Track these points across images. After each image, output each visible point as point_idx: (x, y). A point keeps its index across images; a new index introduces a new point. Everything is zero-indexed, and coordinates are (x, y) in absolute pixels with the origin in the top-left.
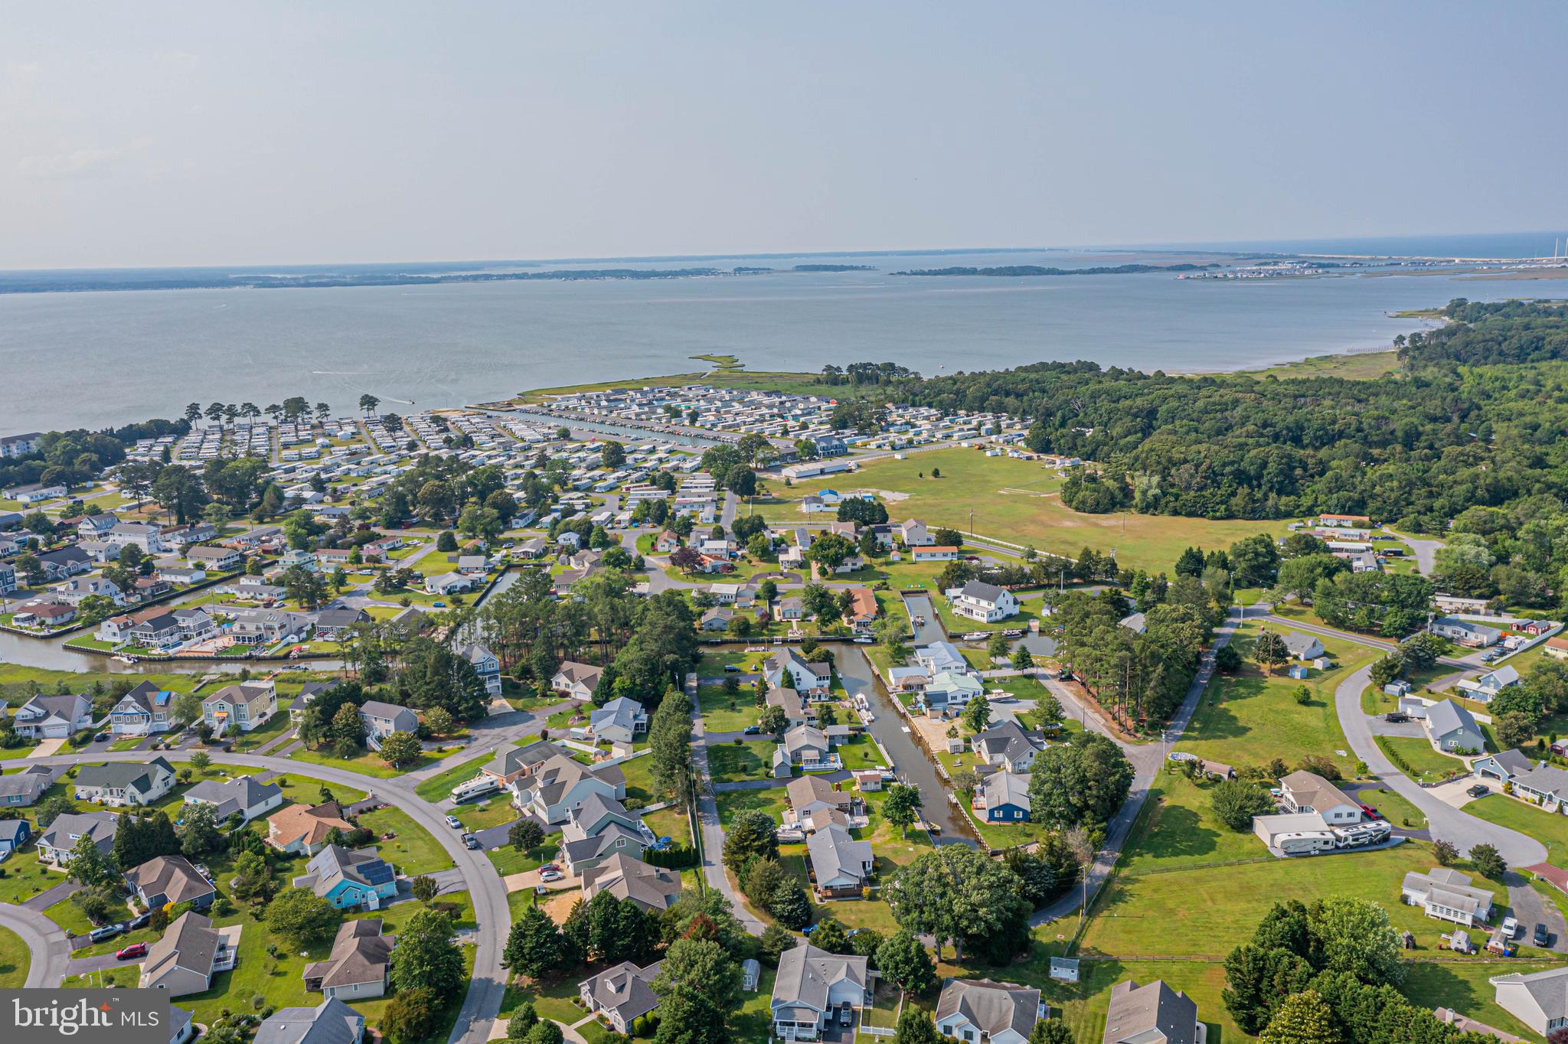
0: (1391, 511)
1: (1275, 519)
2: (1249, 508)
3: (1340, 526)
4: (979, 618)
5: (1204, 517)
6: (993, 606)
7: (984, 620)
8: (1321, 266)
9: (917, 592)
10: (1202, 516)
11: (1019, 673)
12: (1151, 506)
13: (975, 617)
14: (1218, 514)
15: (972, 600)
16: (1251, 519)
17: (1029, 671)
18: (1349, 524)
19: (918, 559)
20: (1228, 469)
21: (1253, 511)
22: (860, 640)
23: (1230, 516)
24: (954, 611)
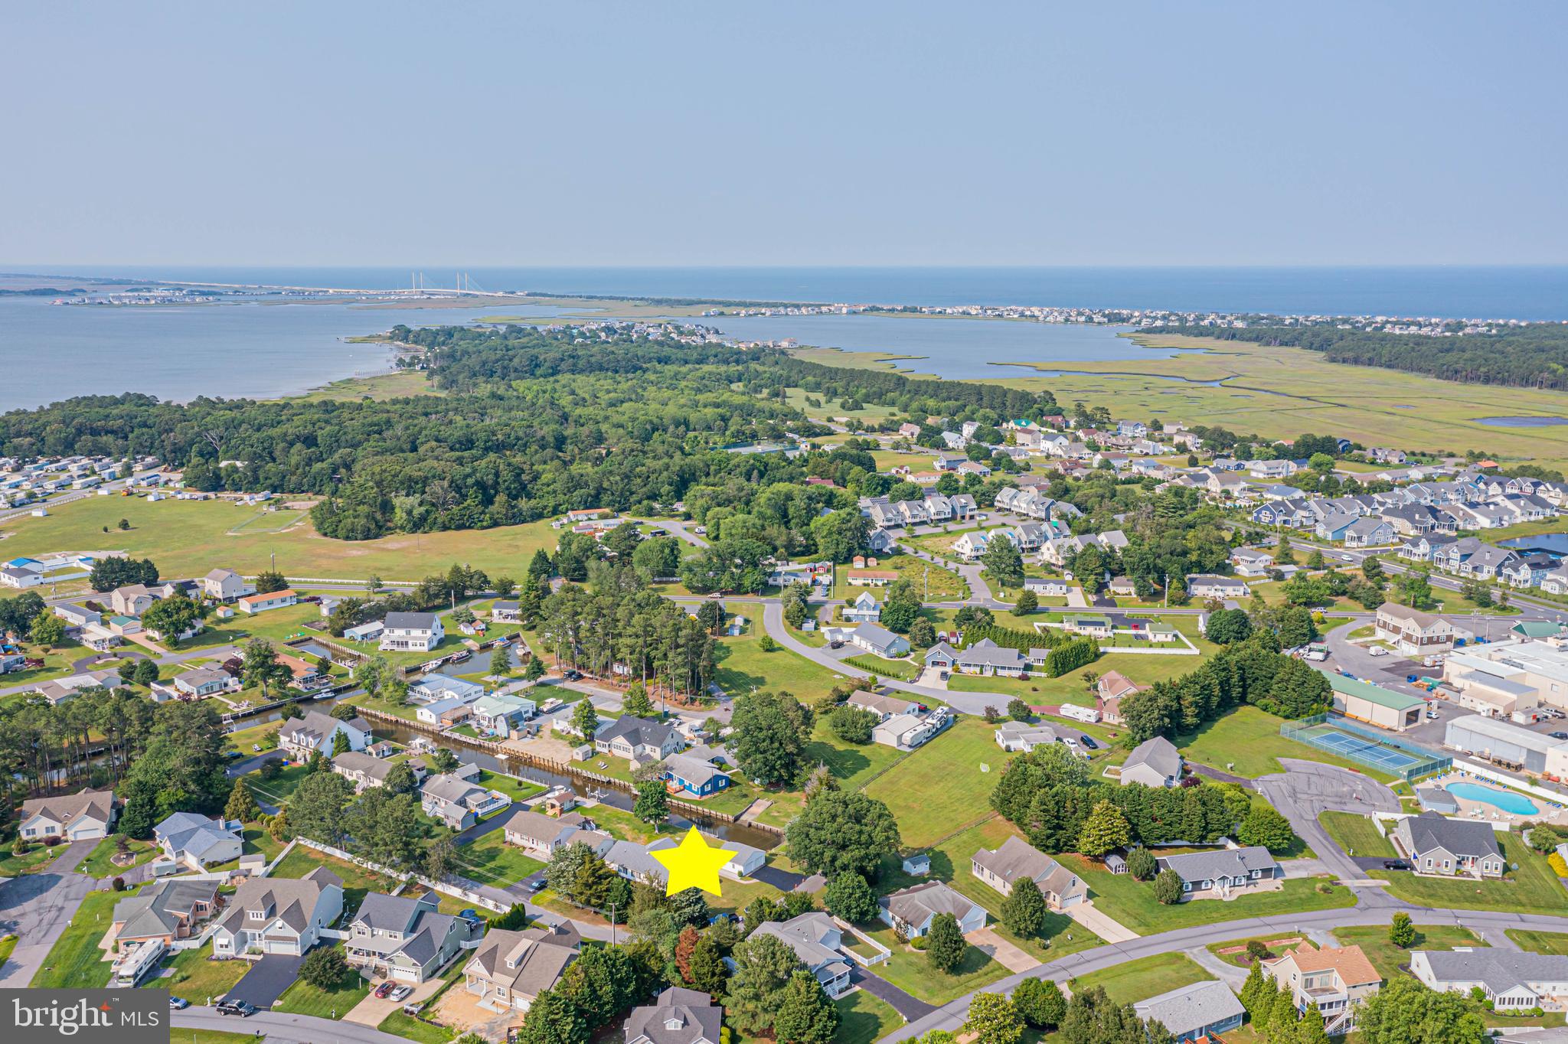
0: (620, 502)
1: (532, 521)
2: (510, 515)
3: (590, 519)
4: (418, 648)
5: (472, 528)
6: (429, 633)
7: (425, 648)
8: (202, 293)
9: (302, 641)
10: (470, 527)
11: (533, 683)
12: (418, 524)
13: (411, 648)
14: (485, 524)
15: (399, 633)
16: (513, 524)
17: (542, 679)
18: (595, 517)
19: (256, 610)
20: (470, 481)
21: (514, 516)
22: (320, 696)
23: (495, 524)
24: (380, 648)
